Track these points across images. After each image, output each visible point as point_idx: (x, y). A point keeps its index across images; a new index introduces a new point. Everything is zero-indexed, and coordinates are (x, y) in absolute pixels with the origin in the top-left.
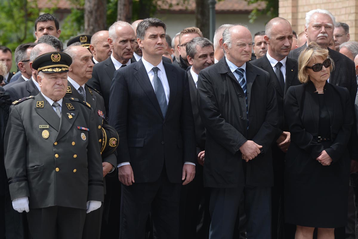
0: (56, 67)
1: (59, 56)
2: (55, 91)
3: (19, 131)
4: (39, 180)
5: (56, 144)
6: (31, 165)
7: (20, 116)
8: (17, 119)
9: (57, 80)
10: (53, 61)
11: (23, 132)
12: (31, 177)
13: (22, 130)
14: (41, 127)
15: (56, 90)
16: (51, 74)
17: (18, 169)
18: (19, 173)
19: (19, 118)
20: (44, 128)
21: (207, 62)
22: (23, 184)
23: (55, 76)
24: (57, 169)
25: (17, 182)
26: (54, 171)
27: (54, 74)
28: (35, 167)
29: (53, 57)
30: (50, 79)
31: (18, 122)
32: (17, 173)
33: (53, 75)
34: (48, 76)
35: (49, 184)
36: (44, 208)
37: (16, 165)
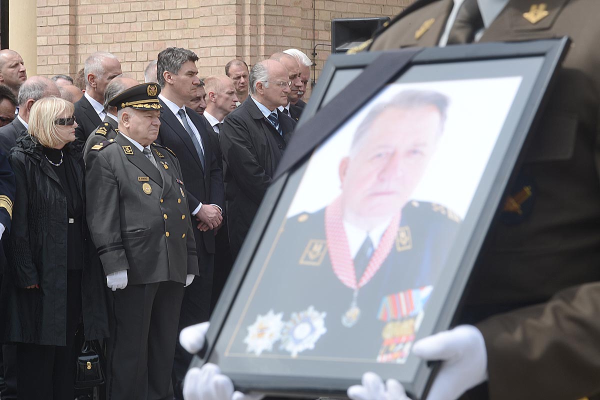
0: (152, 103)
1: (155, 89)
2: (150, 134)
3: (110, 184)
4: (143, 248)
5: (162, 201)
6: (129, 228)
7: (110, 165)
8: (107, 169)
9: (154, 120)
10: (149, 94)
11: (115, 185)
12: (131, 244)
13: (114, 184)
14: (140, 179)
15: (151, 132)
16: (148, 112)
17: (114, 233)
18: (116, 239)
19: (109, 167)
20: (144, 180)
21: (201, 106)
22: (123, 253)
23: (151, 114)
24: (167, 234)
25: (116, 251)
26: (164, 235)
27: (151, 112)
28: (139, 231)
29: (150, 89)
30: (145, 118)
31: (108, 172)
32: (114, 239)
33: (149, 113)
34: (142, 115)
35: (158, 253)
36: (148, 284)
37: (112, 229)
